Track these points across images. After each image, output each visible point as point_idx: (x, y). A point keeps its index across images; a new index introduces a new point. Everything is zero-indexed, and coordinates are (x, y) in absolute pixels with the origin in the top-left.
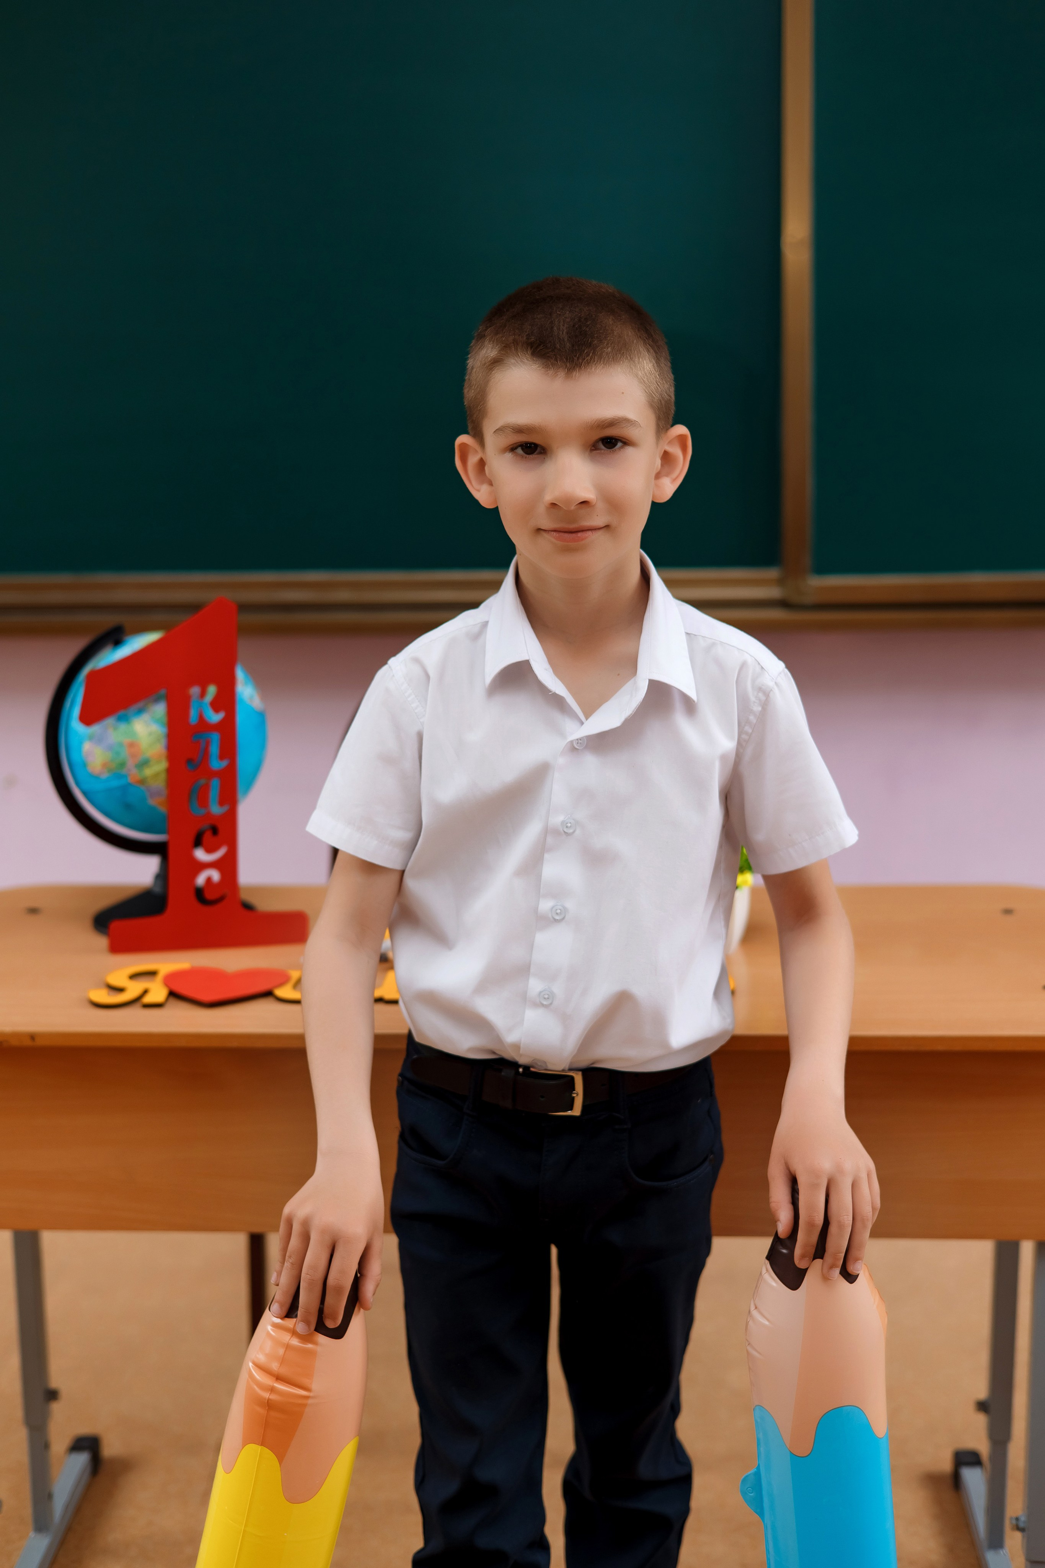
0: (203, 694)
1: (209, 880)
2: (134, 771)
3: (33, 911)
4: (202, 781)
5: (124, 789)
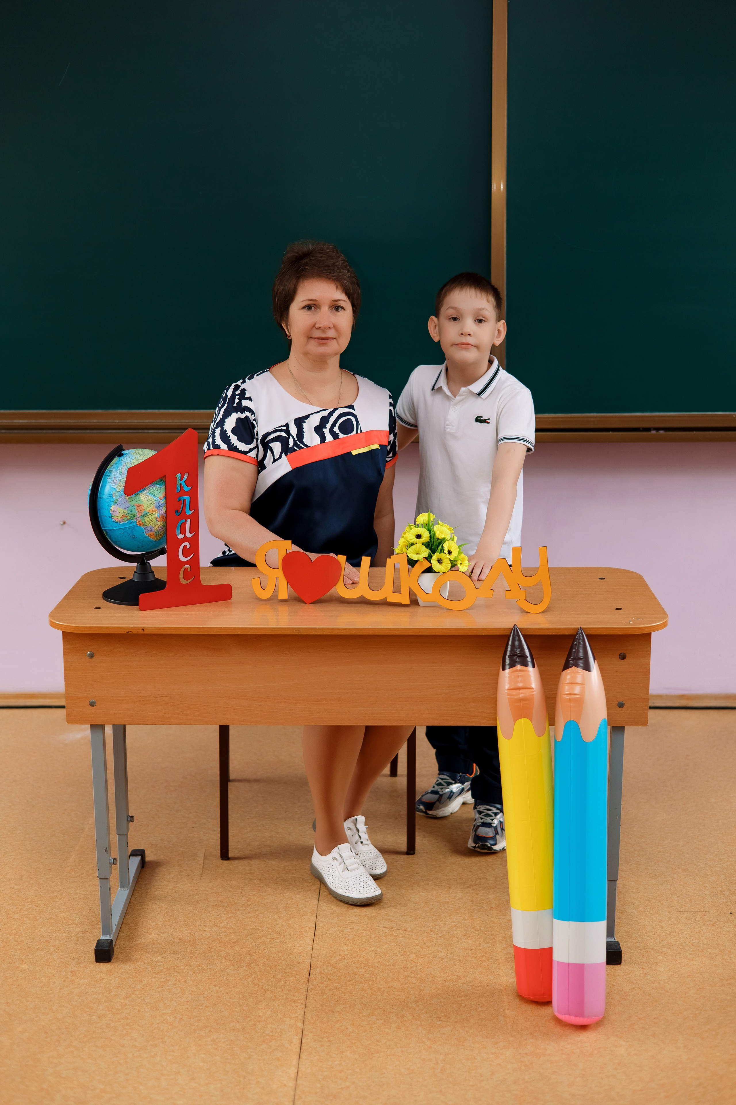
2: (139, 518)
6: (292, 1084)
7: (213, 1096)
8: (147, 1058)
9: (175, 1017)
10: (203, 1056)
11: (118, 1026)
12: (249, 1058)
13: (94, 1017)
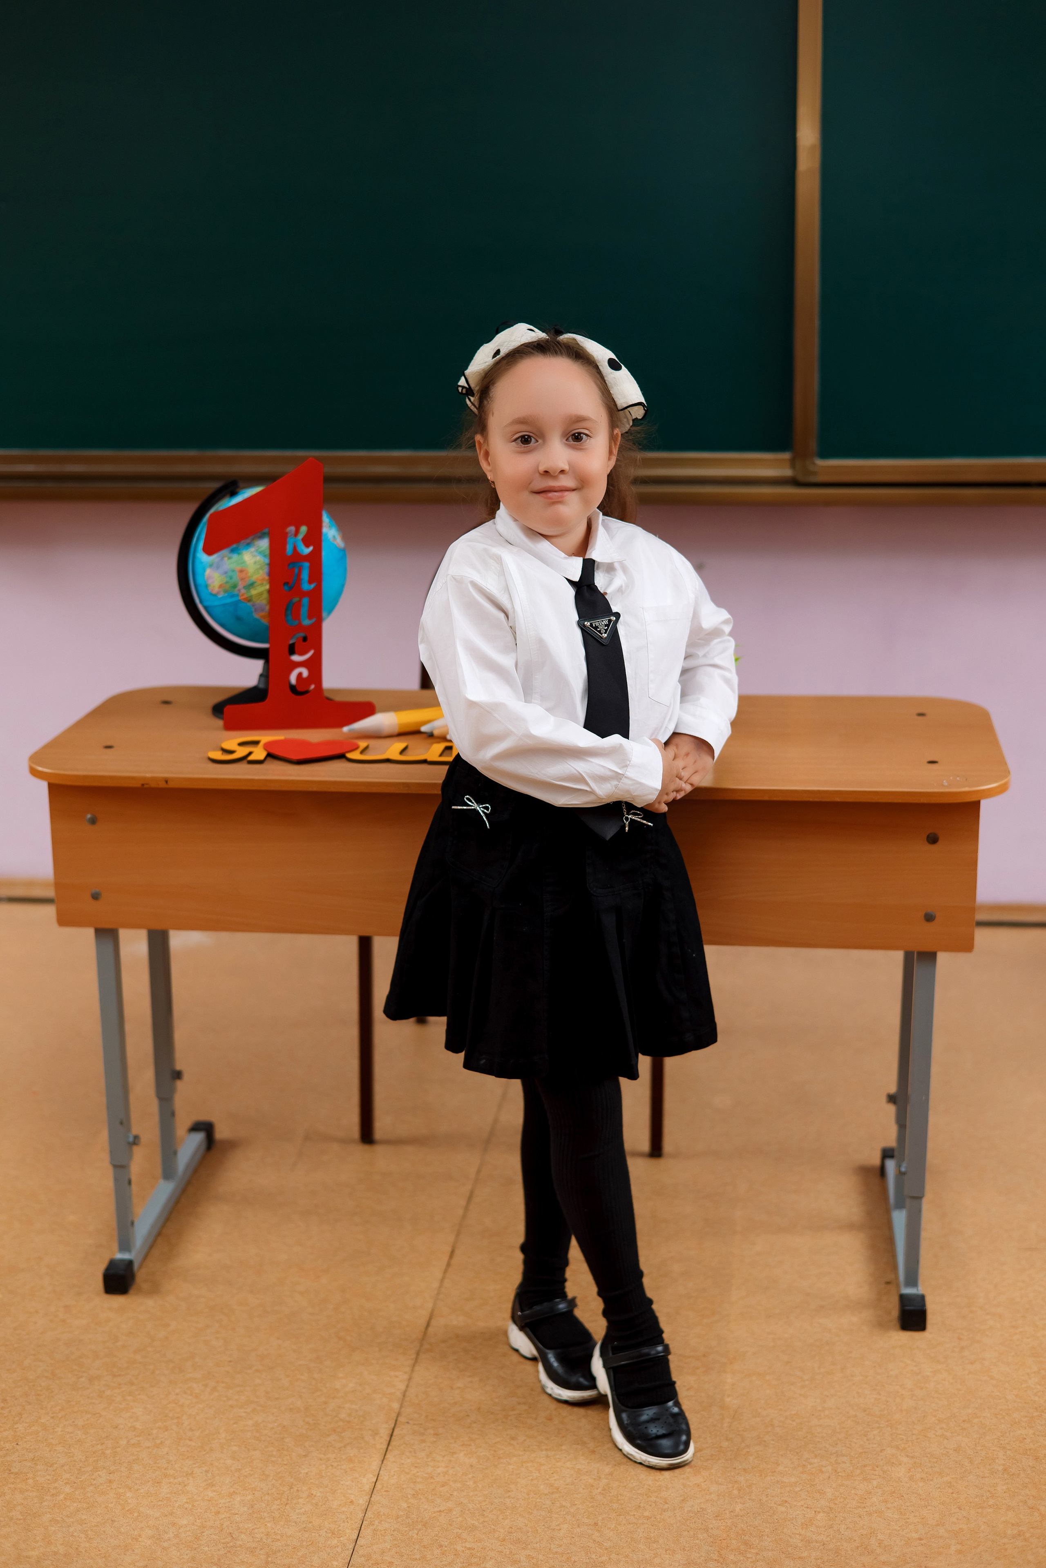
0: (297, 533)
1: (300, 674)
2: (243, 591)
3: (166, 703)
4: (296, 599)
5: (235, 604)
6: (362, 1501)
7: (236, 1514)
8: (149, 1448)
9: (206, 1386)
10: (235, 1448)
11: (115, 1395)
12: (305, 1456)
13: (83, 1379)
